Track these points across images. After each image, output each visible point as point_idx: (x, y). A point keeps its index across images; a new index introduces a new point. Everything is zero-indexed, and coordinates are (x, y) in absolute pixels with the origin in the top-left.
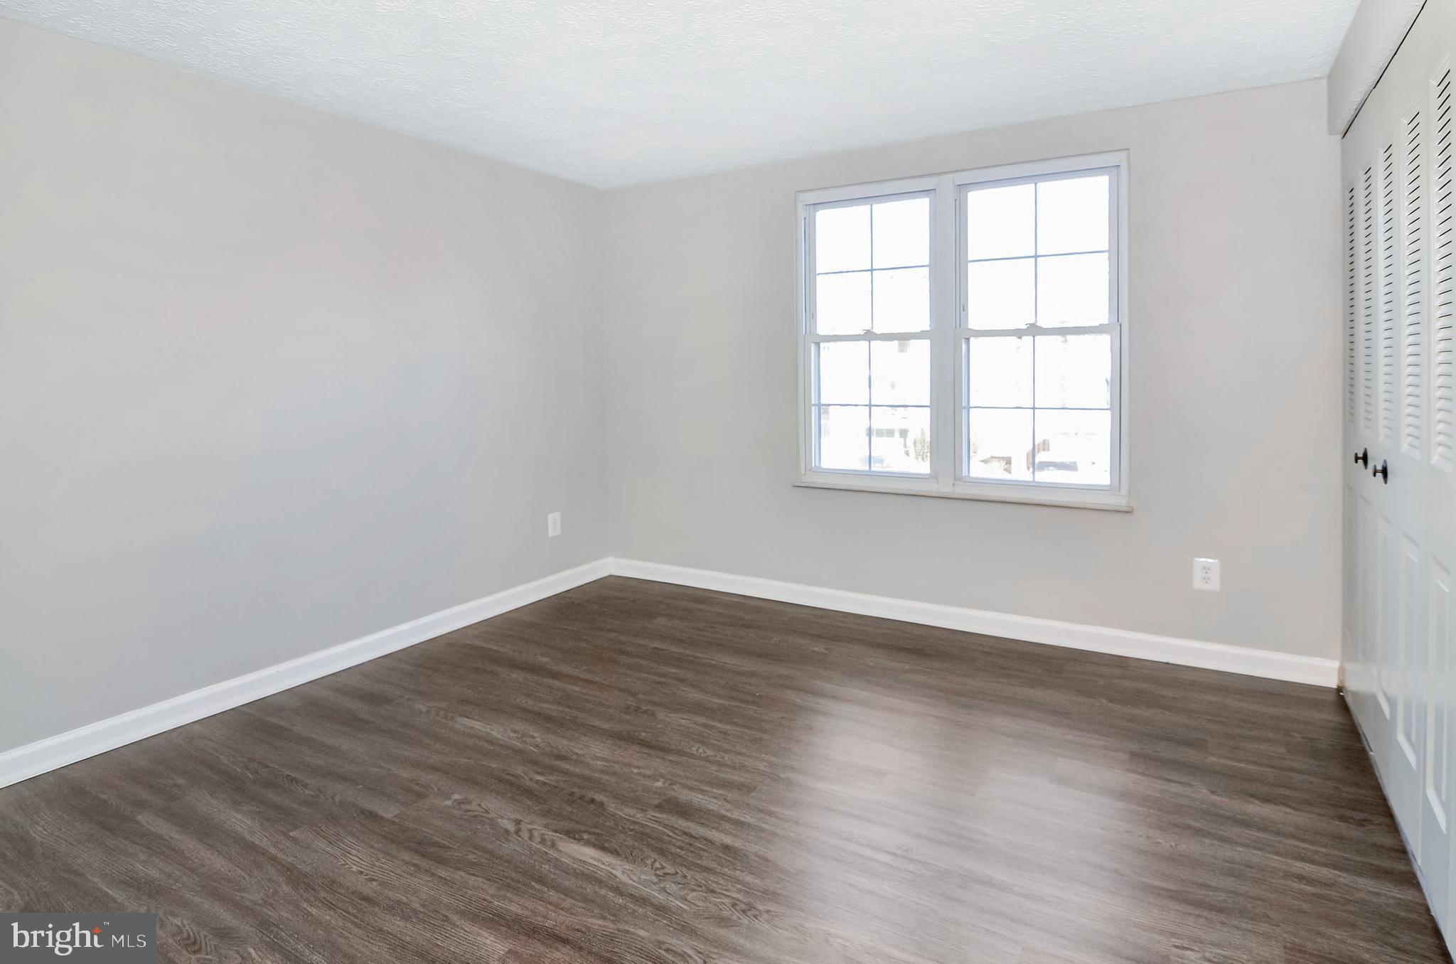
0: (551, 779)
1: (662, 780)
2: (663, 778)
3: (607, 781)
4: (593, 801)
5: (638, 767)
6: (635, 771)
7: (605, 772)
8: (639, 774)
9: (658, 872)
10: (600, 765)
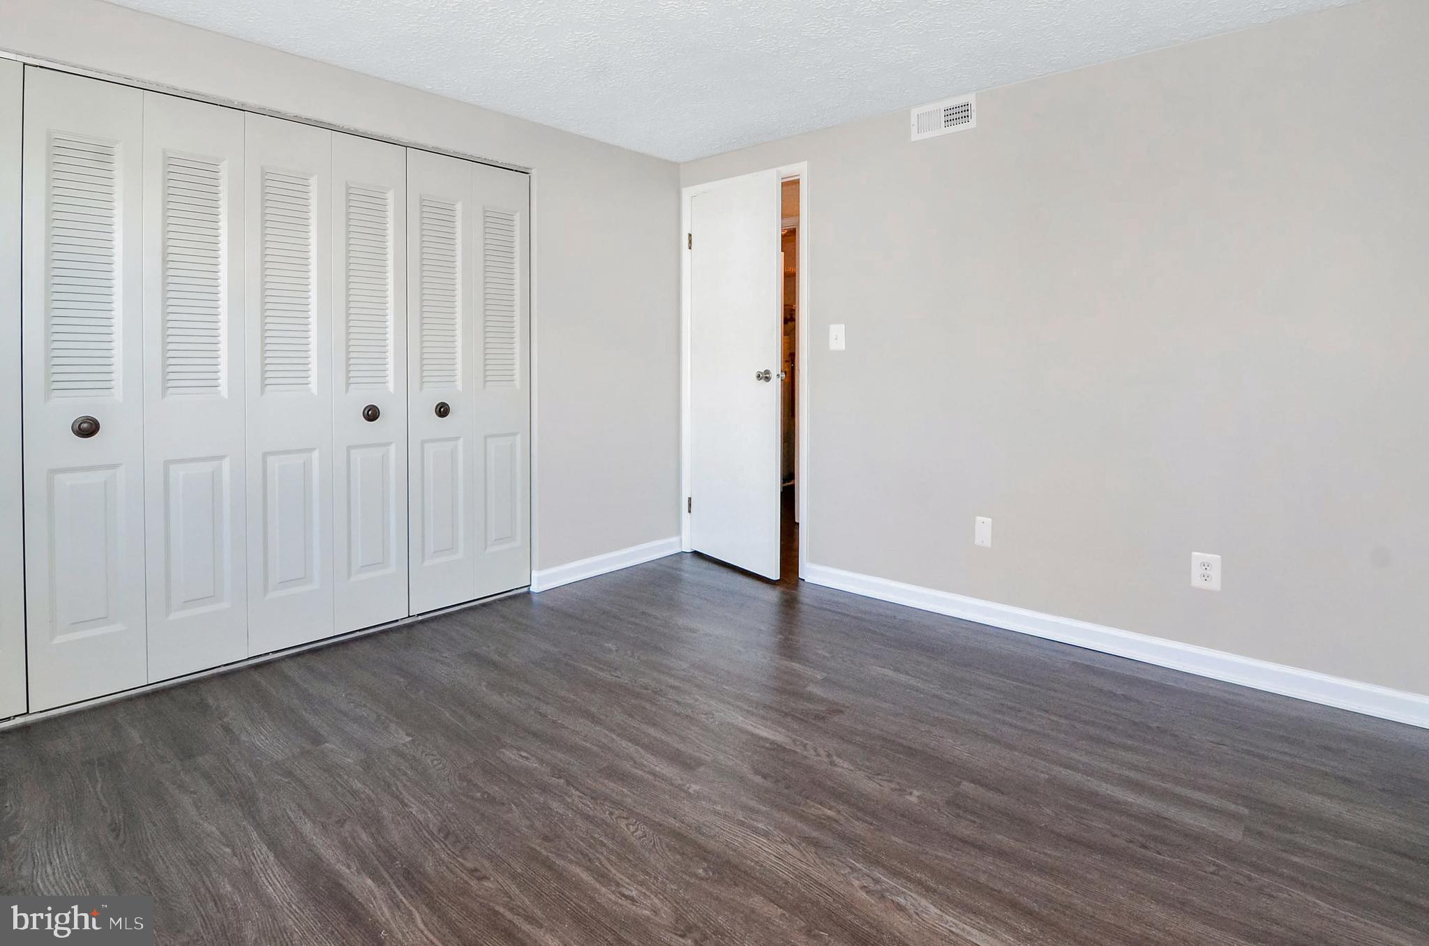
0: (814, 809)
1: (691, 791)
2: (690, 793)
3: (752, 799)
4: (765, 777)
5: (716, 813)
6: (719, 808)
7: (753, 810)
8: (715, 803)
9: (712, 716)
10: (762, 821)
